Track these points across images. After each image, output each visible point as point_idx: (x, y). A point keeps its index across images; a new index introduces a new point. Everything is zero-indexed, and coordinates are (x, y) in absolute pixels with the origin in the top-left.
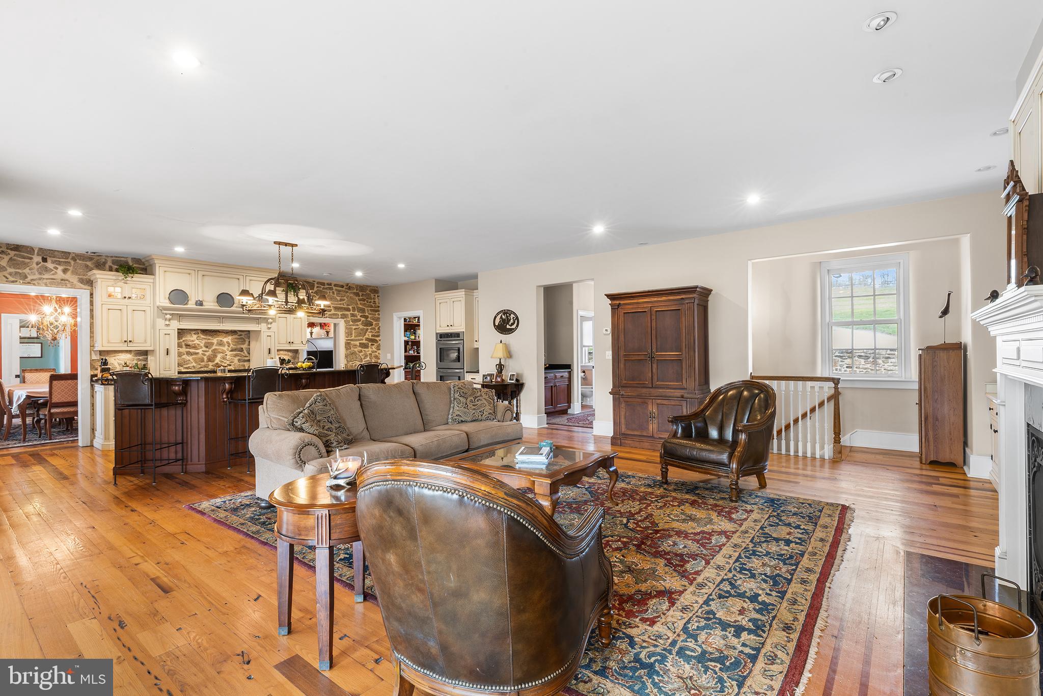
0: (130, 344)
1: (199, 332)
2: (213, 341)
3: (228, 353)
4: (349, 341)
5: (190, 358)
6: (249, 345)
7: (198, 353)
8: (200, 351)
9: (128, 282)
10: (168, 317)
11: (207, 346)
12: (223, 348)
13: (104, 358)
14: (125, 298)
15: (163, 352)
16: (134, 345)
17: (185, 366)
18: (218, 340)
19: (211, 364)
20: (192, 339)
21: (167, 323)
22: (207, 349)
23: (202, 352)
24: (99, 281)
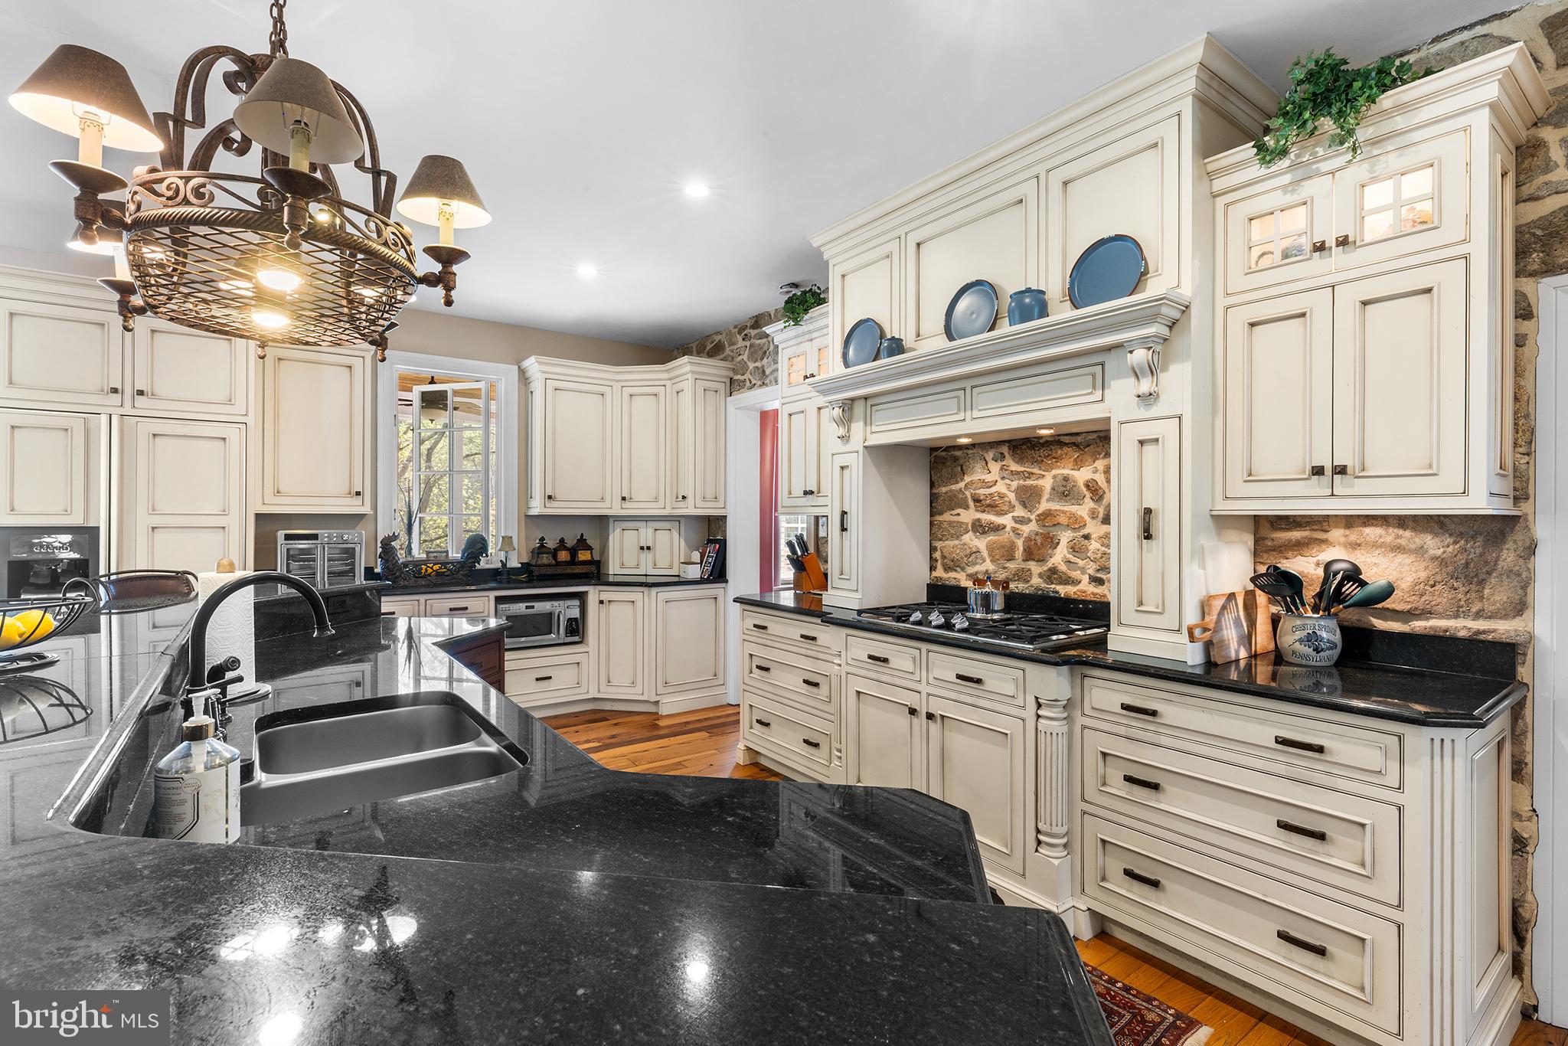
0: (812, 501)
1: (1005, 449)
2: (1040, 482)
5: (981, 543)
7: (997, 529)
8: (1006, 520)
11: (1028, 496)
12: (1074, 509)
14: (807, 377)
17: (971, 570)
18: (1055, 477)
19: (1035, 568)
20: (989, 478)
21: (840, 432)
22: (1027, 514)
23: (1014, 525)
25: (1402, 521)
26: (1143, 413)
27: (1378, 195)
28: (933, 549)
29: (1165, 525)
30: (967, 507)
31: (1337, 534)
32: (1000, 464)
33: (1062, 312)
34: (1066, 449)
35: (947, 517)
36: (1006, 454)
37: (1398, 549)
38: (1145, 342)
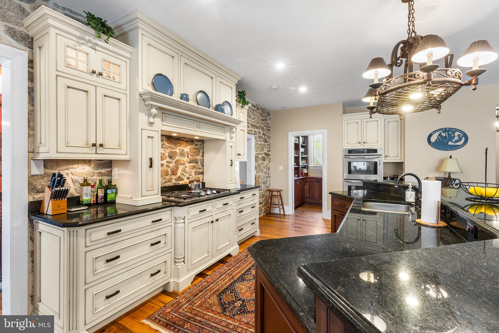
0: (100, 150)
2: (176, 150)
3: (188, 165)
4: (257, 155)
6: (203, 156)
9: (97, 48)
10: (154, 111)
12: (183, 159)
13: (56, 172)
14: (94, 72)
15: (146, 163)
16: (106, 151)
18: (180, 149)
21: (151, 120)
22: (171, 160)
24: (52, 32)
34: (183, 142)
36: (164, 140)
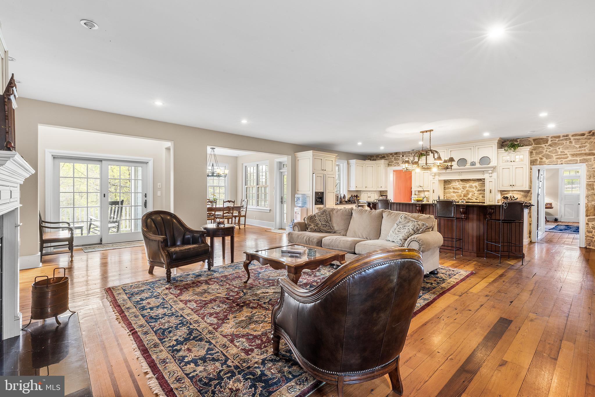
1: (460, 180)
2: (466, 186)
3: (476, 192)
5: (455, 195)
8: (460, 191)
10: (433, 174)
11: (464, 188)
12: (472, 189)
15: (432, 191)
18: (469, 185)
19: (465, 198)
21: (433, 177)
22: (464, 190)
25: (518, 191)
26: (490, 178)
27: (517, 157)
28: (444, 196)
29: (493, 191)
30: (451, 189)
31: (511, 192)
32: (458, 183)
33: (478, 165)
35: (447, 191)
37: (518, 194)
38: (491, 170)
